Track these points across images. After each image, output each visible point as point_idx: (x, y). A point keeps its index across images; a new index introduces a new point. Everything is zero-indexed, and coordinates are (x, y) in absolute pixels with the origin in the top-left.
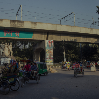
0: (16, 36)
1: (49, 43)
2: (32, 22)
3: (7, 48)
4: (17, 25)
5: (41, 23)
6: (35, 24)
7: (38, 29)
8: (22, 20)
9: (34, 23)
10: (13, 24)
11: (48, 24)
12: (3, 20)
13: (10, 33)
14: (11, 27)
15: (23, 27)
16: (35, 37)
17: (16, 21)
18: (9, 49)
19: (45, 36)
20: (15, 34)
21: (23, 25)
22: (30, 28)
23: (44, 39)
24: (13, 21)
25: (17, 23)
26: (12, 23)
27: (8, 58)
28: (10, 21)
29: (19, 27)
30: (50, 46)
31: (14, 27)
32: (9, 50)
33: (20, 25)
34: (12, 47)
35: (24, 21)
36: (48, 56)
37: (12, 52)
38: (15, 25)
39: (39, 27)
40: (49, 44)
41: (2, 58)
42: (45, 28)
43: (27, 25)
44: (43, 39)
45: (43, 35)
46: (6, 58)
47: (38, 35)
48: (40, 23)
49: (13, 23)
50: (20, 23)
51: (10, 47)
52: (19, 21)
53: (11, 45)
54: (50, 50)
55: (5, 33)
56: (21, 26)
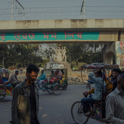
0: (79, 37)
1: (120, 45)
2: (96, 20)
3: (60, 53)
4: (78, 25)
5: (110, 19)
6: (101, 21)
7: (104, 27)
8: (84, 19)
9: (99, 20)
10: (74, 25)
11: (118, 20)
12: (62, 20)
13: (72, 34)
14: (72, 28)
15: (85, 27)
16: (102, 38)
17: (77, 20)
18: (62, 53)
19: (115, 37)
20: (77, 35)
21: (85, 25)
22: (94, 27)
23: (114, 41)
24: (74, 21)
25: (78, 22)
26: (72, 23)
27: (60, 64)
28: (70, 21)
29: (80, 27)
30: (123, 49)
31: (75, 27)
32: (62, 56)
33: (82, 24)
34: (66, 51)
35: (87, 20)
36: (120, 63)
37: (66, 57)
38: (75, 25)
39: (107, 25)
40: (121, 47)
41: (53, 64)
42: (115, 26)
43: (91, 24)
44: (112, 40)
45: (113, 35)
46: (58, 64)
47: (106, 35)
48: (108, 19)
49: (74, 23)
50: (81, 22)
51: (63, 51)
52: (81, 20)
53: (65, 49)
54: (122, 55)
55: (65, 35)
56: (83, 26)
